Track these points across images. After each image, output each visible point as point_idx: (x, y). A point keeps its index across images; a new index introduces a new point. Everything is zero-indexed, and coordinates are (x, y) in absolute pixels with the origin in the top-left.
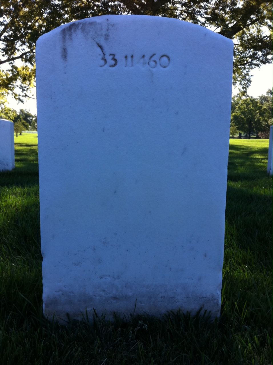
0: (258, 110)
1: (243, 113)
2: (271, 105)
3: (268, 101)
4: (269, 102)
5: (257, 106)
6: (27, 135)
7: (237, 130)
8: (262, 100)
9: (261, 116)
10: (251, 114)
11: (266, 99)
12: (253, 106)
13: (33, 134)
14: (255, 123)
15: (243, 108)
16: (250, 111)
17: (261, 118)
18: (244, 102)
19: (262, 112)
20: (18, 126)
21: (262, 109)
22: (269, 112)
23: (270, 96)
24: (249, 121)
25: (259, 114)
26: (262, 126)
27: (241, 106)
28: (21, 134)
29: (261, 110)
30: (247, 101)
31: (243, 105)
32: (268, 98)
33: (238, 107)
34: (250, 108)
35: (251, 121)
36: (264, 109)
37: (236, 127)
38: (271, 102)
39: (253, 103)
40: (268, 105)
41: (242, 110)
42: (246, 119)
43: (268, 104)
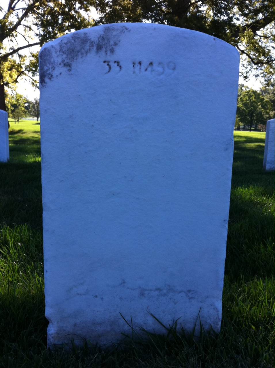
0: (260, 102)
1: (245, 104)
2: (272, 97)
3: (269, 93)
4: (271, 94)
5: (259, 98)
6: (25, 121)
7: (240, 121)
8: (262, 92)
9: (263, 108)
10: (253, 106)
11: (267, 90)
12: (255, 98)
13: (29, 120)
14: (257, 115)
15: (245, 100)
16: (252, 103)
17: (262, 111)
18: (246, 94)
19: (264, 104)
20: (19, 112)
21: (265, 101)
22: (272, 105)
23: (271, 88)
24: (251, 114)
25: (262, 106)
26: (263, 118)
27: (243, 98)
28: (18, 121)
29: (263, 102)
30: (250, 93)
31: (245, 96)
32: (268, 90)
33: (240, 99)
34: (252, 99)
35: (253, 113)
36: (266, 101)
37: (239, 118)
38: (272, 94)
39: (255, 95)
40: (269, 98)
41: (244, 102)
42: (248, 111)
43: (269, 96)
